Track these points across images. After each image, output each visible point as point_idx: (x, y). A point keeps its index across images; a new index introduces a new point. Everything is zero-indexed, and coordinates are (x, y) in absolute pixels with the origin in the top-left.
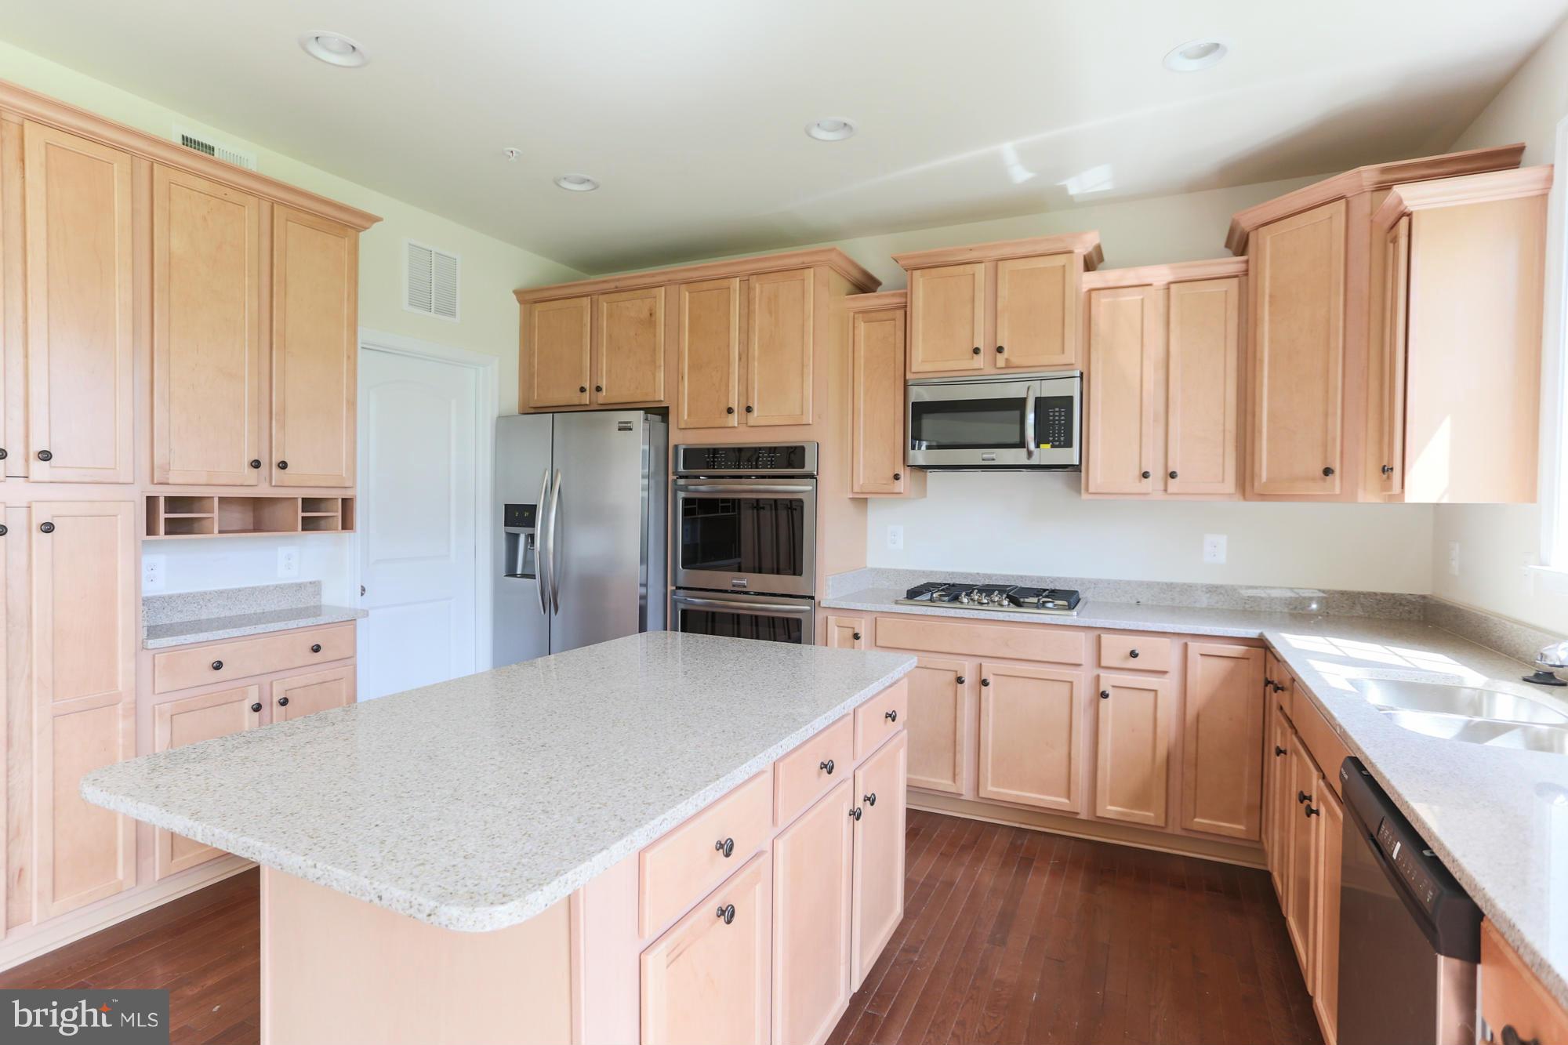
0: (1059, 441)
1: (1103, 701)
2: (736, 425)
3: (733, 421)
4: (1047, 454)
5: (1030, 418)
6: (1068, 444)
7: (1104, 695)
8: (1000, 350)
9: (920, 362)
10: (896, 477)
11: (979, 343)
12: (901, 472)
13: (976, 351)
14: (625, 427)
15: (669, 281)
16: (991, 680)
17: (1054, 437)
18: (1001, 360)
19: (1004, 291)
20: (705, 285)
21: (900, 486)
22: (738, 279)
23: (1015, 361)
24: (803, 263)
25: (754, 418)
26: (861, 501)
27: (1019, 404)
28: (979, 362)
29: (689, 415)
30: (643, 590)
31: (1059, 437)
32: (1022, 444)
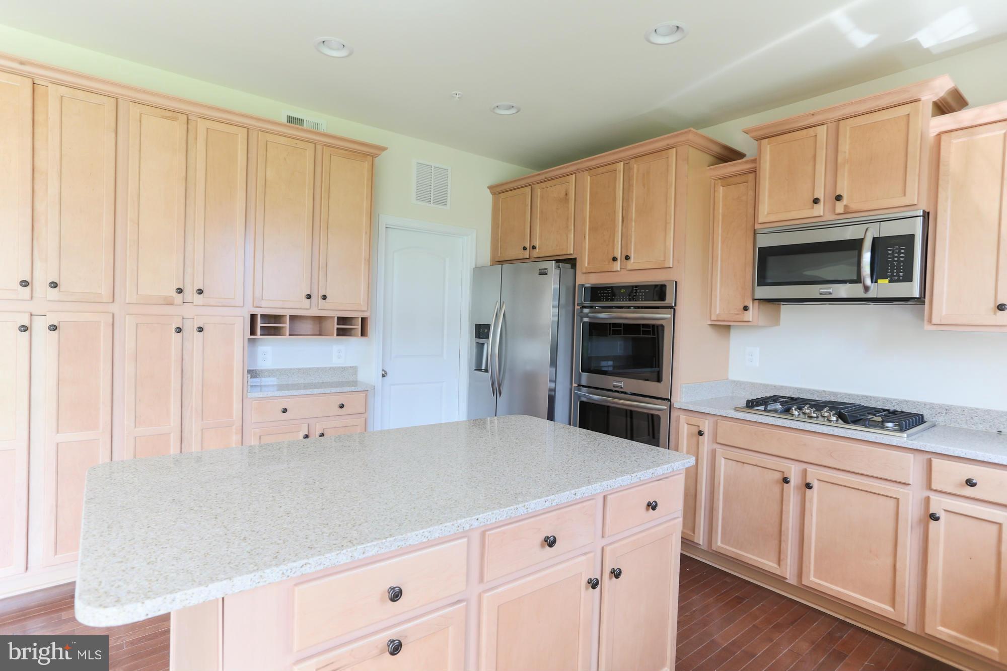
0: (898, 276)
1: (933, 524)
2: (619, 270)
3: (617, 266)
4: (885, 287)
5: (866, 257)
6: (908, 278)
7: (934, 517)
8: (839, 198)
9: (766, 213)
10: (746, 308)
11: (819, 194)
12: (750, 304)
13: (816, 201)
14: (543, 272)
15: (578, 170)
16: (815, 484)
17: (892, 272)
18: (840, 207)
19: (845, 146)
20: (600, 170)
21: (749, 315)
22: (622, 163)
23: (854, 206)
24: (668, 145)
25: (631, 264)
26: (723, 328)
27: (855, 245)
28: (819, 210)
29: (588, 264)
30: (553, 385)
31: (898, 272)
32: (858, 280)
